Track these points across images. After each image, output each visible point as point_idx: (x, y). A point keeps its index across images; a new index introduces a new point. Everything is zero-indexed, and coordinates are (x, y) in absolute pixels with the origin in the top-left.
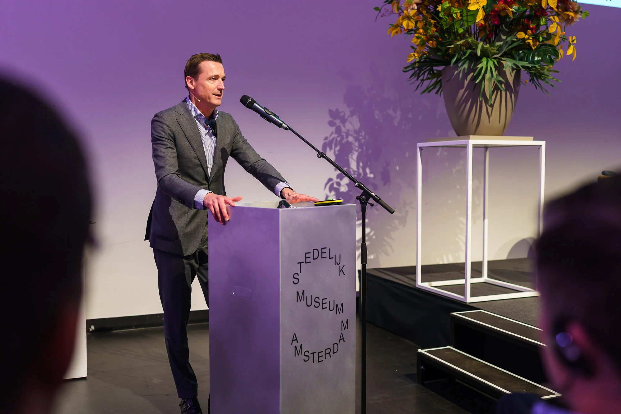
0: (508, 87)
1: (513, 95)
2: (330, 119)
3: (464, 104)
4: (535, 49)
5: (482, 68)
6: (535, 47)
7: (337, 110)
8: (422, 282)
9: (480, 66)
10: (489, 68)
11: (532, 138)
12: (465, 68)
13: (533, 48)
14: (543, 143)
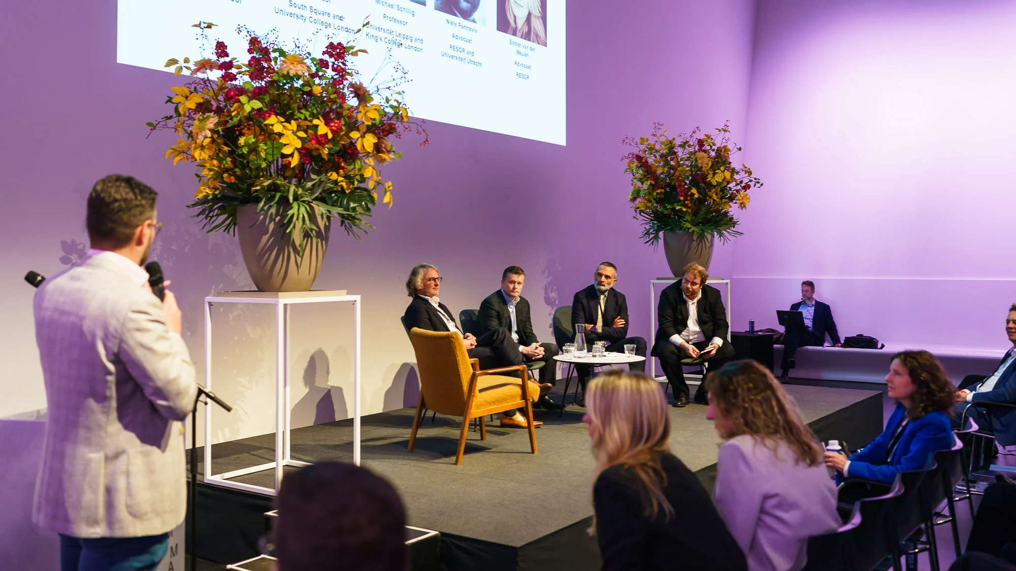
0: (319, 234)
1: (324, 242)
2: (63, 254)
3: (269, 252)
4: (350, 193)
5: (293, 215)
6: (349, 191)
7: (73, 241)
8: (213, 474)
9: (290, 212)
10: (301, 216)
11: (346, 291)
12: (272, 213)
13: (347, 192)
14: (357, 298)
